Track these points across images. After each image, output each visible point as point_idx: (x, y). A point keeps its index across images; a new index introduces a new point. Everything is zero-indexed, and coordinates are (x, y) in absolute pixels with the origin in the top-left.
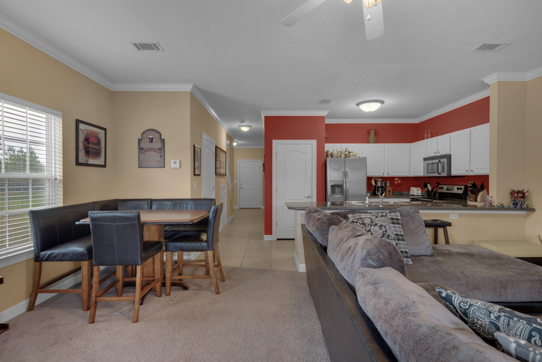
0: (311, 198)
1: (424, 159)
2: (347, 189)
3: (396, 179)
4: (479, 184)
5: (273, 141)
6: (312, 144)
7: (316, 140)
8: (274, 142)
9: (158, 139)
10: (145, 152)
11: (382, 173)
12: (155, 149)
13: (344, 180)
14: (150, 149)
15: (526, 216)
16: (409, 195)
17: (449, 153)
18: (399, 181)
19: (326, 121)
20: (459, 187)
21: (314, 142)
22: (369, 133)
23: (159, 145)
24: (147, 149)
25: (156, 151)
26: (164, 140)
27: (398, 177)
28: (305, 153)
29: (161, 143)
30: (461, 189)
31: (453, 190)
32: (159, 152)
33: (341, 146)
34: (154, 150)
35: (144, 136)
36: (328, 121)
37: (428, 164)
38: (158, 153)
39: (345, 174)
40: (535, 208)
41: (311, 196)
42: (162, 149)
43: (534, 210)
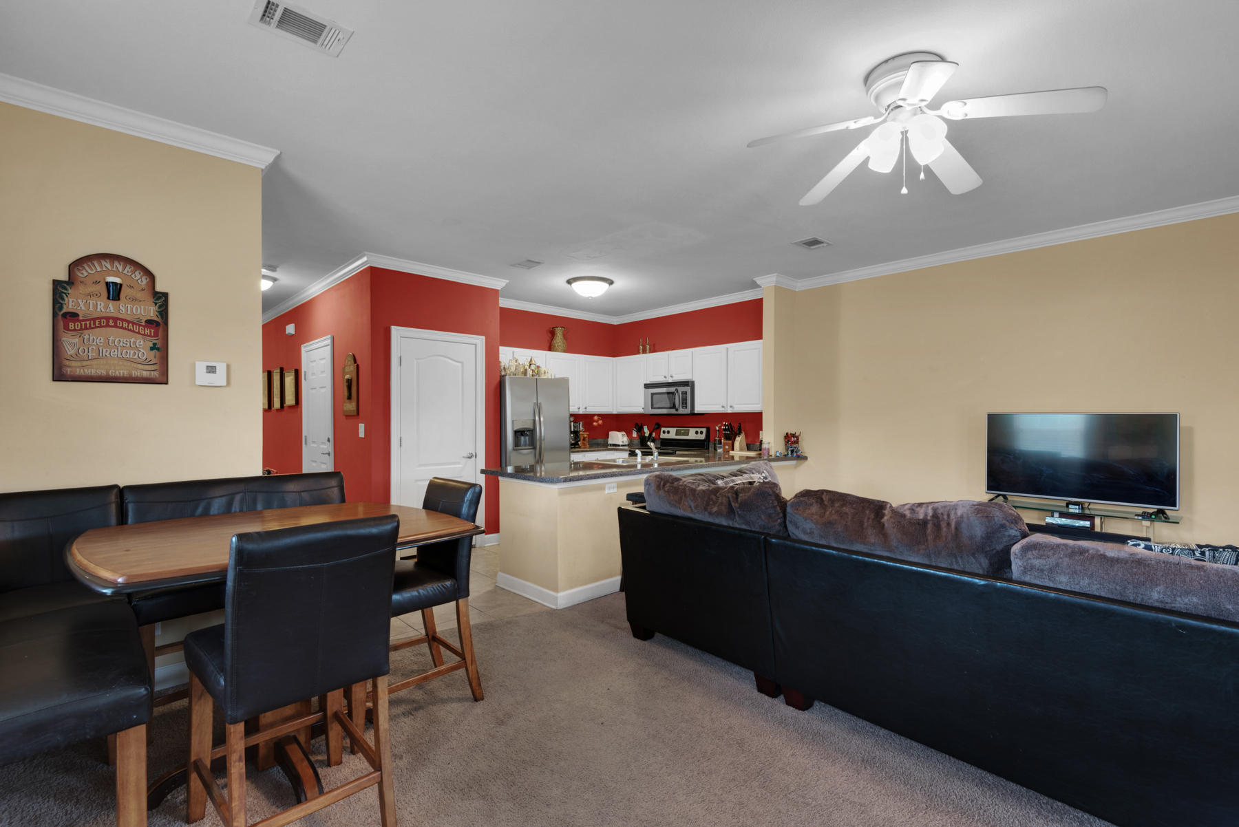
0: (473, 458)
1: (645, 385)
2: (543, 438)
3: (596, 418)
4: (736, 426)
5: (393, 328)
6: (475, 345)
7: (484, 337)
8: (396, 331)
9: (143, 290)
10: (86, 328)
11: (576, 407)
12: (129, 322)
13: (537, 418)
14: (108, 319)
15: (796, 467)
16: (608, 445)
17: (691, 378)
18: (600, 422)
19: (500, 301)
20: (699, 430)
21: (480, 341)
22: (553, 334)
23: (151, 312)
24: (94, 320)
25: (136, 329)
26: (165, 295)
27: (599, 415)
28: (462, 363)
29: (156, 304)
30: (702, 433)
31: (688, 435)
32: (147, 331)
33: (513, 353)
34: (125, 325)
35: (83, 273)
36: (504, 303)
37: (653, 394)
38: (144, 335)
39: (538, 409)
40: (806, 455)
41: (474, 454)
42: (159, 326)
43: (806, 458)
